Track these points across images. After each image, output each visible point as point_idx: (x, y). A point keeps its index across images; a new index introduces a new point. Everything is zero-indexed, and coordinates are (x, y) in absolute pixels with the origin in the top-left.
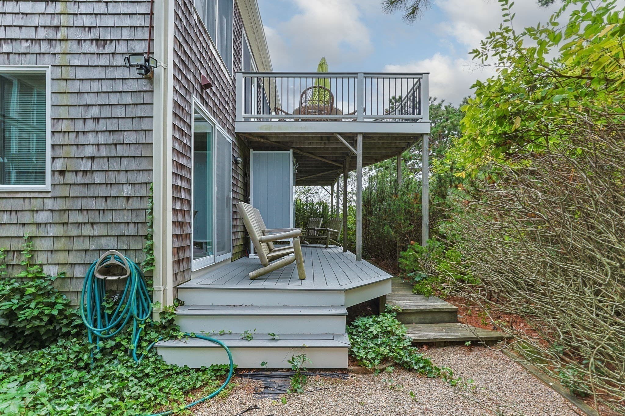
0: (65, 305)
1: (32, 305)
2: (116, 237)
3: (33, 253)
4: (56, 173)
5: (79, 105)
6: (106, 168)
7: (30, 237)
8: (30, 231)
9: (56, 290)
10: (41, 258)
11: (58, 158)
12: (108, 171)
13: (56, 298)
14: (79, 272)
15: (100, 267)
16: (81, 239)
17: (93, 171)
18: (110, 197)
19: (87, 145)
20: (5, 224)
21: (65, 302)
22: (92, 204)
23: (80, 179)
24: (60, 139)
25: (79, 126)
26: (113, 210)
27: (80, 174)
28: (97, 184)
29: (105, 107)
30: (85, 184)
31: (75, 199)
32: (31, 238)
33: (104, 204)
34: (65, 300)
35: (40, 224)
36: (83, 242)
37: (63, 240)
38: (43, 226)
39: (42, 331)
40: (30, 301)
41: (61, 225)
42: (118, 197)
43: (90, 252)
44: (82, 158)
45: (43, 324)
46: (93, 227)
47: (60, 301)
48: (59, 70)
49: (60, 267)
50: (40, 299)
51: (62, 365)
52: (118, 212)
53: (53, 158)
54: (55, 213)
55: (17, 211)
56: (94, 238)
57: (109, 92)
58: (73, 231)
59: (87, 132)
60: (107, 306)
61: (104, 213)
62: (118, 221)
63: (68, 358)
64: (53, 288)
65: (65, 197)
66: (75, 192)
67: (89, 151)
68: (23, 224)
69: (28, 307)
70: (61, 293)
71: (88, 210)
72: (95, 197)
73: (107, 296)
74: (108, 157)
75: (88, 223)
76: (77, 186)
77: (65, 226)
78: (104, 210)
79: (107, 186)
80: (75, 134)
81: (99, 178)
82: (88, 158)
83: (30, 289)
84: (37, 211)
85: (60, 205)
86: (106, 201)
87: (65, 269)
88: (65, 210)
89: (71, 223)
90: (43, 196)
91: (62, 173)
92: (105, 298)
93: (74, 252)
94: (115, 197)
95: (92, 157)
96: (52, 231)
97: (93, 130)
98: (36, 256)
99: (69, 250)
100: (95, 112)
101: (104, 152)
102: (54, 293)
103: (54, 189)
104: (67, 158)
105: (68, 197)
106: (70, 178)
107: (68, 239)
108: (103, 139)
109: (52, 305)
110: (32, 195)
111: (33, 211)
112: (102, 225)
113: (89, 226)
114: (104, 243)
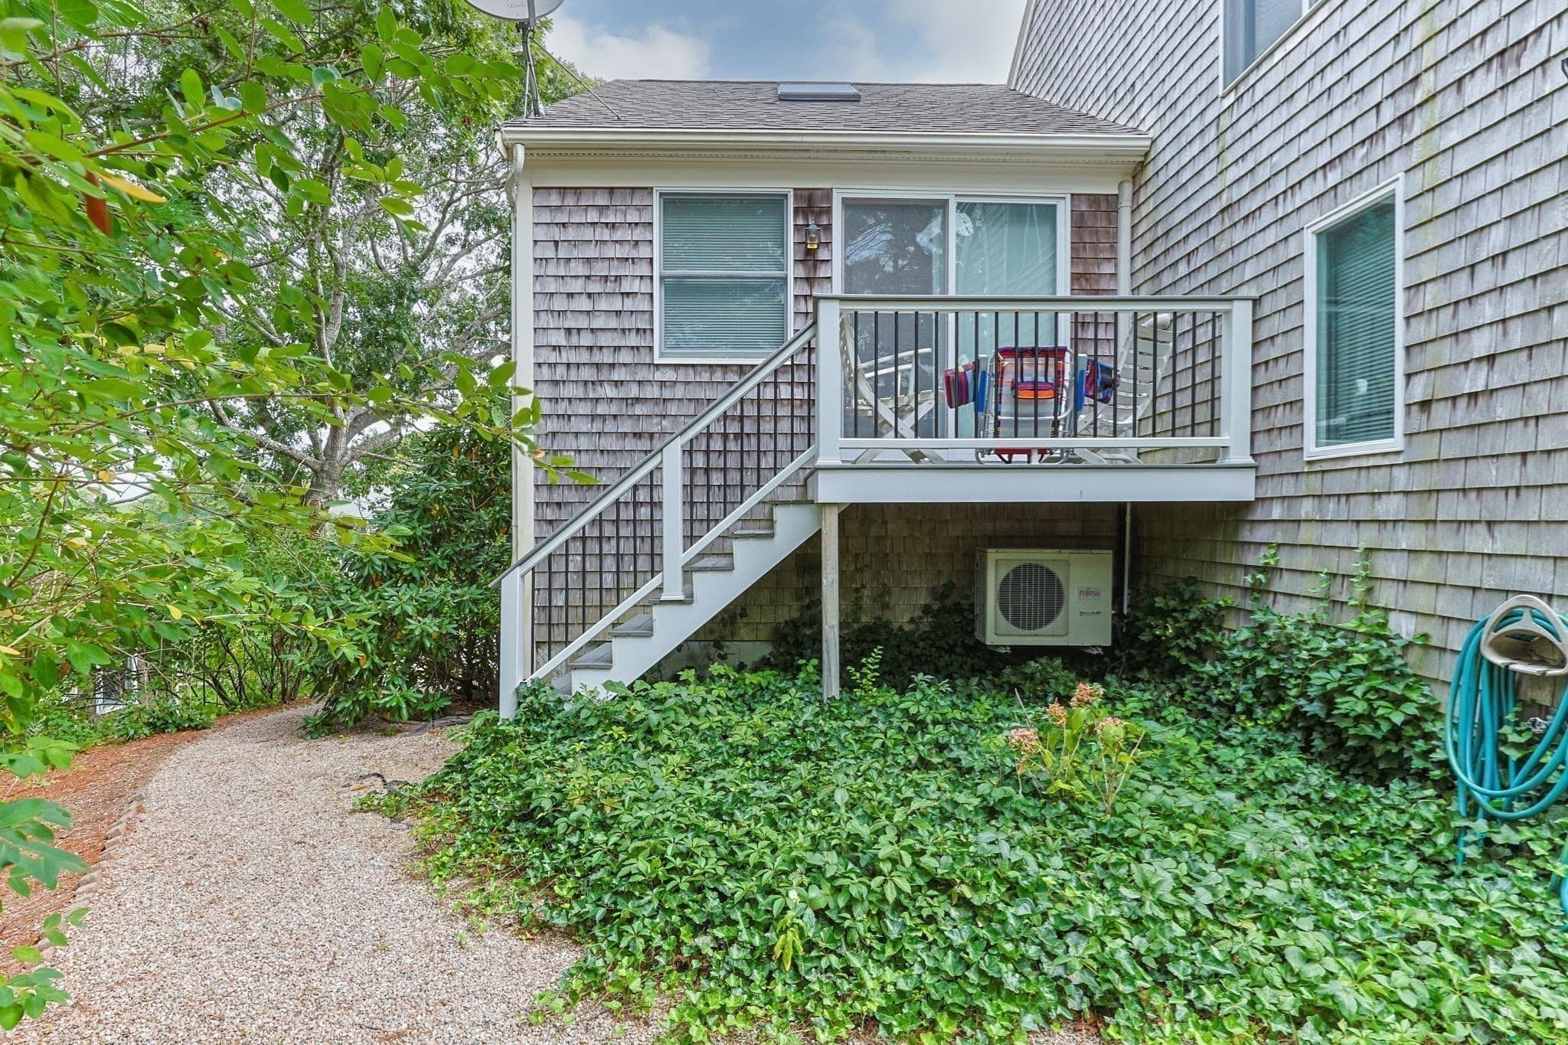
0: (1424, 708)
1: (1359, 690)
2: (1551, 562)
3: (1373, 583)
4: (1415, 409)
5: (1460, 238)
6: (1523, 378)
7: (1371, 550)
8: (1368, 537)
9: (1409, 671)
10: (1386, 596)
11: (1416, 373)
12: (1529, 384)
13: (1408, 687)
14: (1457, 638)
15: (1494, 635)
16: (1465, 559)
17: (1492, 391)
18: (1534, 452)
19: (1478, 327)
20: (1331, 521)
21: (1424, 701)
22: (1491, 474)
23: (1462, 415)
24: (1422, 330)
25: (1461, 287)
26: (1542, 486)
27: (1462, 403)
28: (1500, 422)
29: (1521, 217)
30: (1472, 427)
31: (1452, 464)
32: (1369, 550)
33: (1517, 473)
34: (1425, 696)
35: (1385, 521)
36: (1468, 567)
37: (1427, 559)
38: (1390, 526)
39: (1379, 749)
40: (1358, 682)
41: (1422, 526)
42: (1555, 451)
43: (1483, 592)
44: (1467, 363)
45: (1379, 735)
46: (1490, 531)
47: (1414, 696)
48: (1418, 174)
49: (1421, 619)
50: (1377, 682)
51: (1392, 834)
52: (1556, 491)
53: (1409, 376)
54: (1413, 498)
55: (1348, 496)
56: (1494, 559)
57: (1531, 174)
58: (1446, 541)
59: (1477, 296)
60: (1513, 738)
61: (1518, 495)
62: (1557, 518)
63: (1408, 826)
64: (1405, 665)
65: (1431, 461)
66: (1453, 445)
67: (1481, 344)
68: (1358, 522)
69: (1351, 694)
70: (1420, 679)
71: (1479, 490)
72: (1497, 456)
73: (1517, 714)
74: (1530, 348)
75: (1479, 521)
76: (1455, 433)
77: (1431, 526)
78: (1518, 488)
79: (1526, 425)
80: (1450, 310)
81: (1504, 407)
82: (1479, 360)
83: (1359, 656)
84: (1380, 494)
85: (1422, 479)
86: (1524, 462)
87: (1431, 627)
88: (1430, 491)
89: (1442, 521)
90: (1389, 463)
91: (1425, 405)
92: (1511, 717)
93: (1448, 590)
94: (1549, 452)
95: (1488, 357)
96: (1407, 538)
97: (1492, 287)
98: (1377, 589)
99: (1438, 585)
100: (1496, 240)
101: (1518, 336)
102: (1403, 675)
103: (1409, 445)
104: (1434, 369)
105: (1437, 461)
106: (1441, 415)
107: (1436, 557)
108: (1515, 303)
109: (1398, 701)
110: (1371, 462)
111: (1373, 494)
112: (1514, 526)
113: (1482, 529)
114: (1516, 573)
